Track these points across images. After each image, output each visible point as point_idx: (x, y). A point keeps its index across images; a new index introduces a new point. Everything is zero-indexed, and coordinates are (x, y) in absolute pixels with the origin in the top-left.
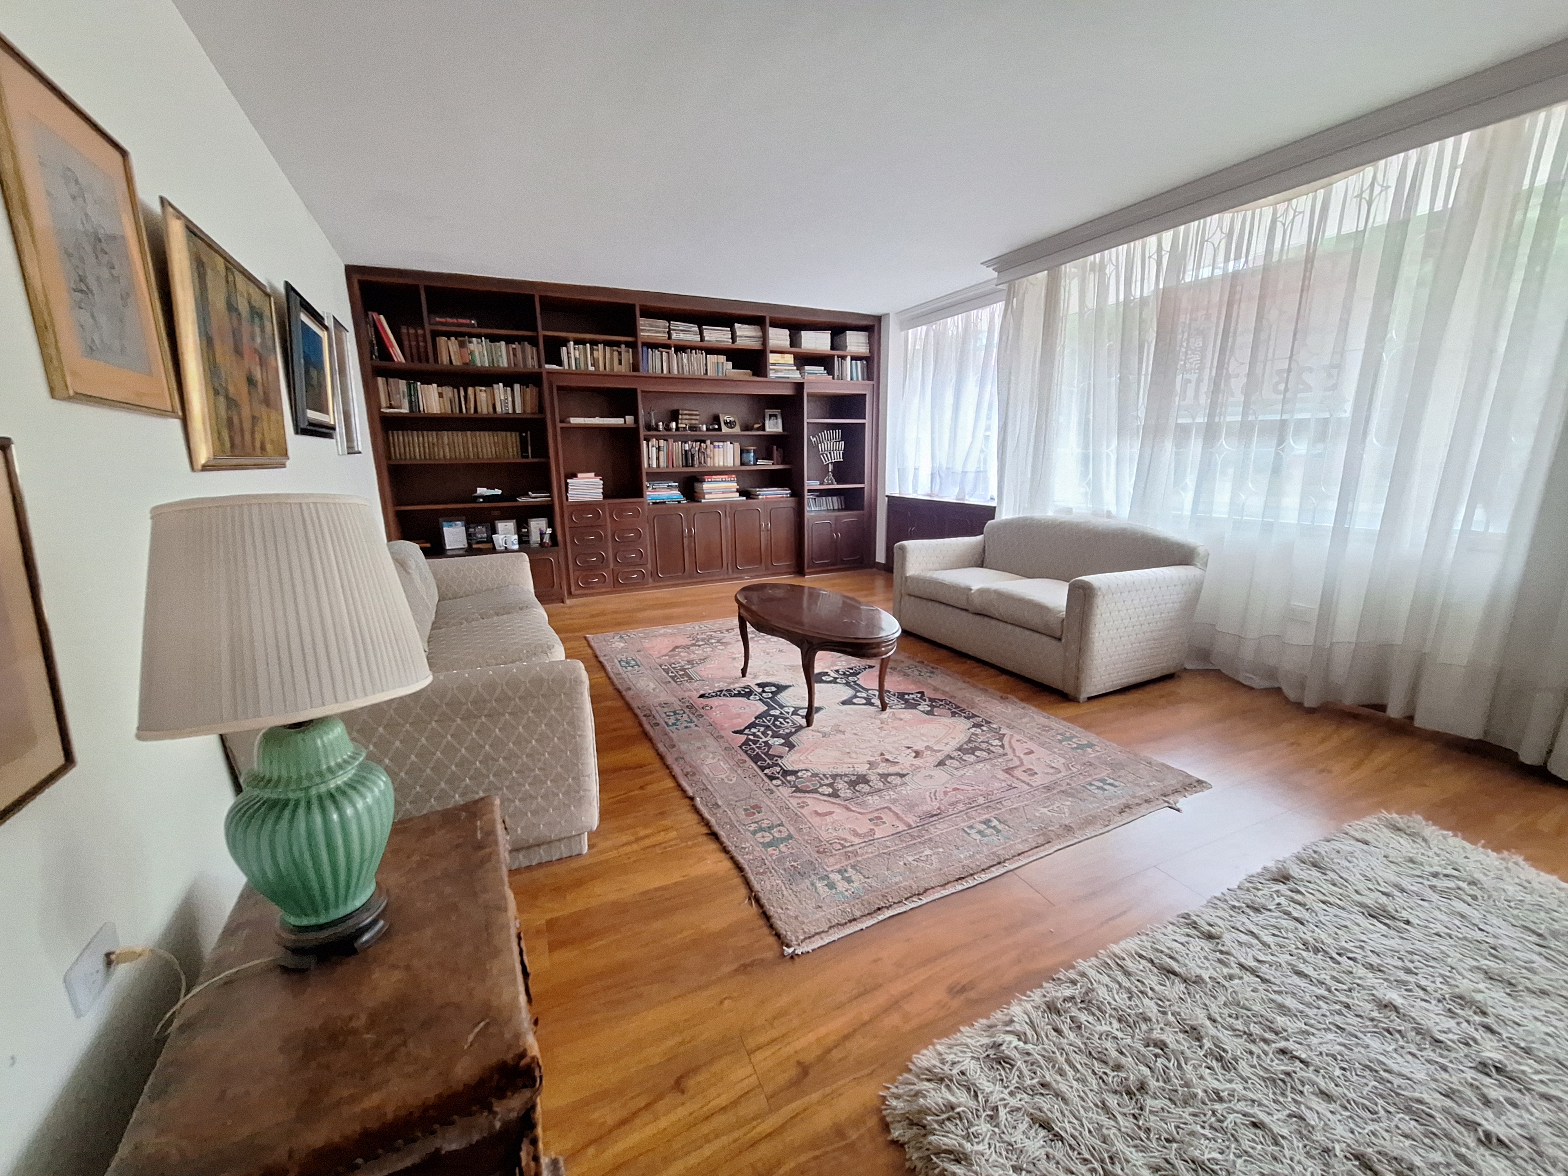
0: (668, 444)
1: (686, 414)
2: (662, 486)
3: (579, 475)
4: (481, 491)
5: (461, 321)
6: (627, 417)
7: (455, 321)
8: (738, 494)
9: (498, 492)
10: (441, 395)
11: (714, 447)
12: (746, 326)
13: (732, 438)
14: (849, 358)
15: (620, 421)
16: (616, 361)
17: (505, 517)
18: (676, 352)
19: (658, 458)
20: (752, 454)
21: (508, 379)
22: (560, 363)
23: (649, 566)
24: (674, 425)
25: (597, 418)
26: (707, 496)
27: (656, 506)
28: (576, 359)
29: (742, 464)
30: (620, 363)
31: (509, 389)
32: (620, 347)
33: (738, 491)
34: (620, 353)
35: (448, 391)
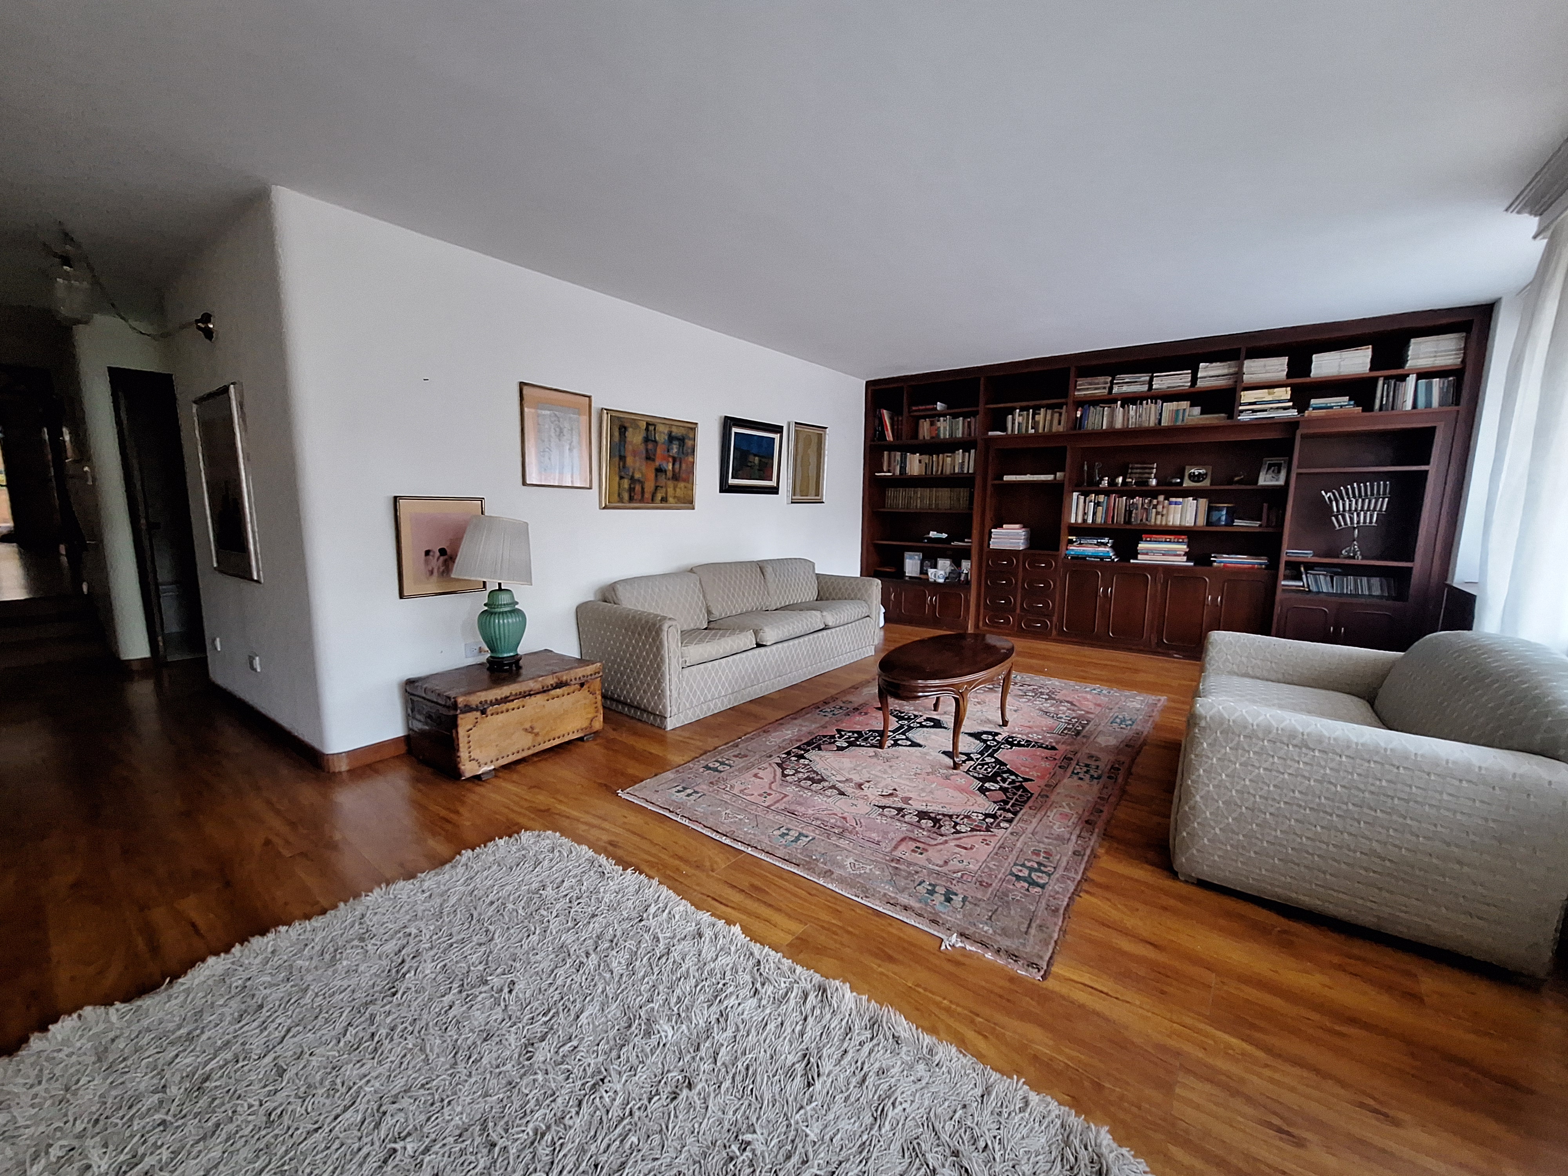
0: (1109, 500)
1: (1137, 468)
2: (1090, 541)
3: (1004, 526)
4: (933, 534)
5: (928, 407)
6: (1058, 474)
7: (924, 407)
8: (1185, 558)
9: (944, 536)
10: (920, 461)
11: (1170, 503)
12: (1218, 364)
13: (1196, 494)
14: (1412, 379)
15: (1050, 477)
16: (1055, 422)
17: (944, 557)
18: (1122, 406)
19: (1094, 514)
20: (1224, 512)
21: (966, 445)
22: (1004, 429)
23: (1055, 619)
24: (1120, 480)
25: (1028, 475)
26: (1140, 557)
27: (1075, 561)
28: (1019, 423)
29: (1209, 523)
30: (1059, 423)
31: (967, 454)
32: (1062, 408)
33: (1186, 554)
34: (1060, 414)
35: (926, 458)
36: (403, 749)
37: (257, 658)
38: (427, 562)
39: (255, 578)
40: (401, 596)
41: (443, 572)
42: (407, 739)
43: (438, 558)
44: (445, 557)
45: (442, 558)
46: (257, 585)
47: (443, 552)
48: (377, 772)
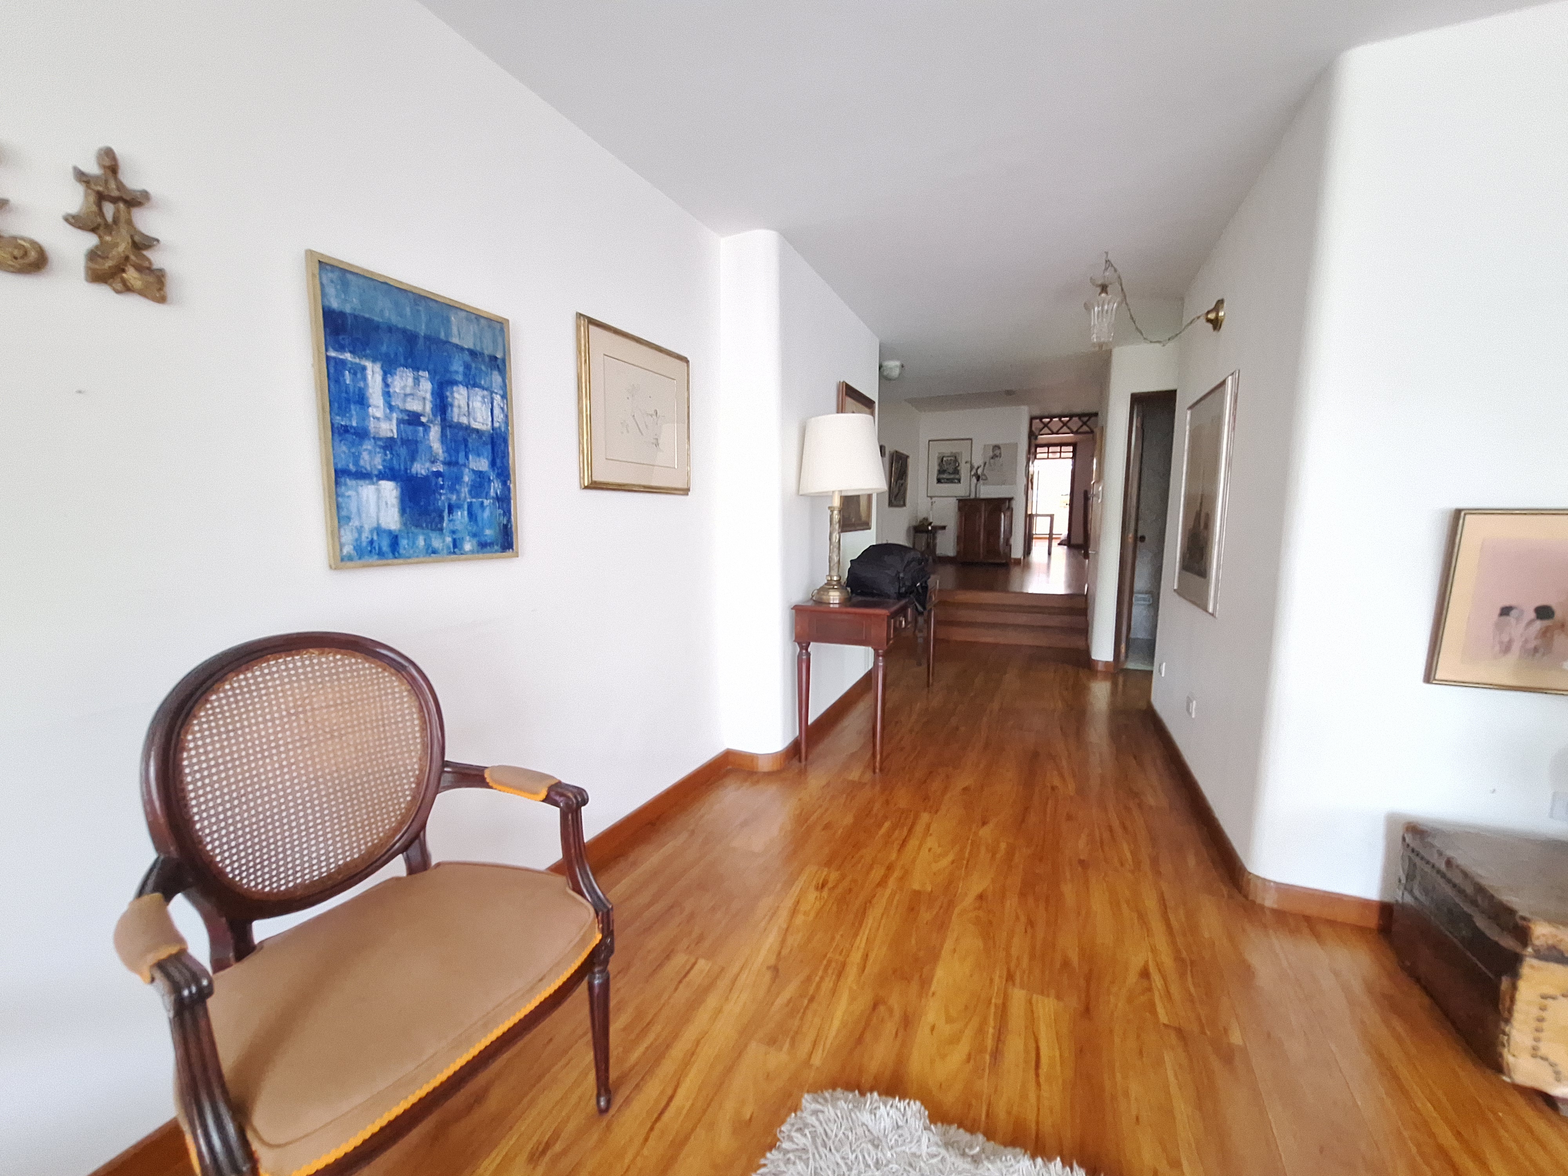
36: (1372, 921)
37: (1194, 702)
38: (1499, 628)
39: (1211, 610)
40: (1429, 677)
41: (1536, 650)
42: (1386, 910)
43: (1530, 623)
44: (1547, 623)
45: (1539, 624)
46: (1211, 617)
47: (1544, 612)
48: (1317, 936)
